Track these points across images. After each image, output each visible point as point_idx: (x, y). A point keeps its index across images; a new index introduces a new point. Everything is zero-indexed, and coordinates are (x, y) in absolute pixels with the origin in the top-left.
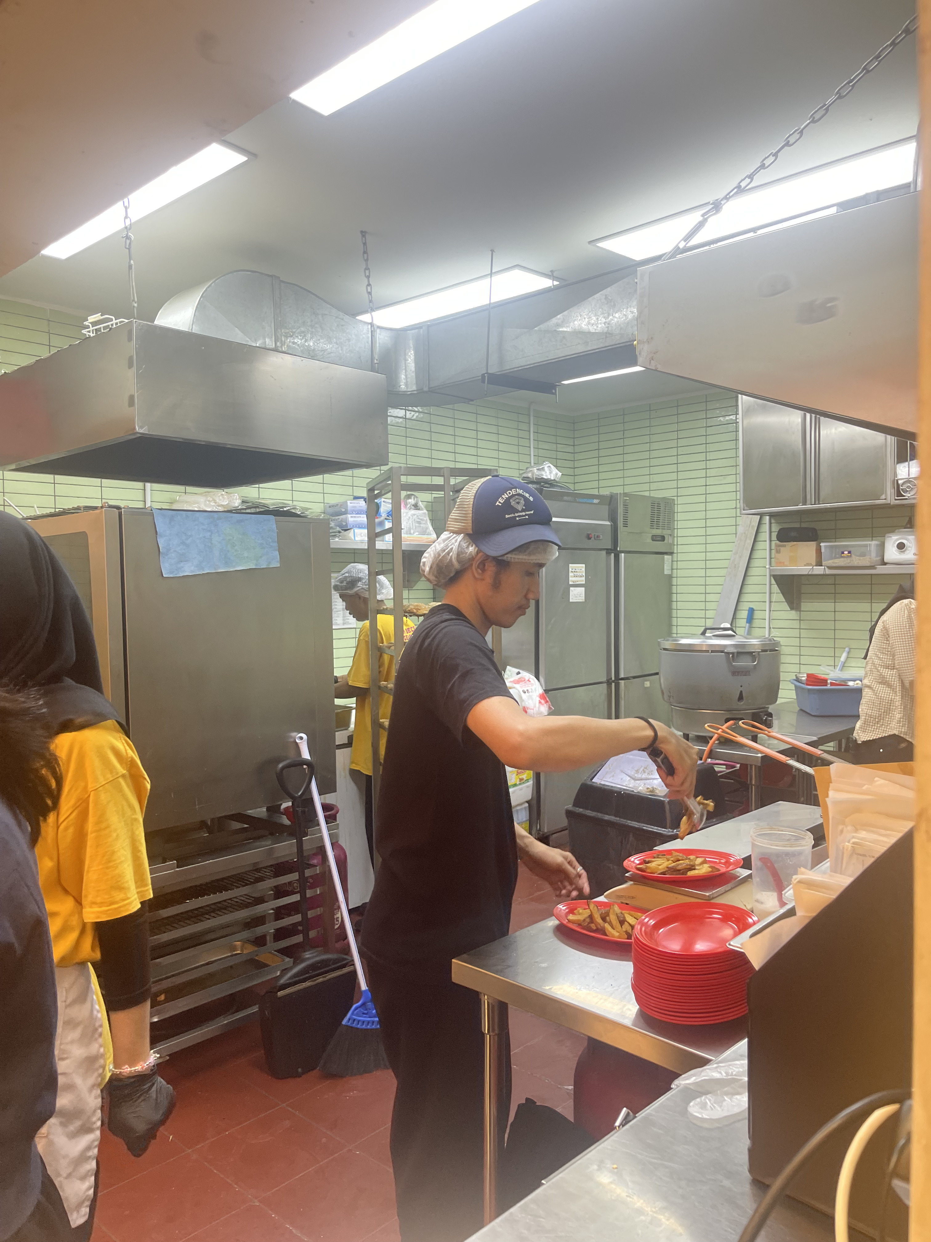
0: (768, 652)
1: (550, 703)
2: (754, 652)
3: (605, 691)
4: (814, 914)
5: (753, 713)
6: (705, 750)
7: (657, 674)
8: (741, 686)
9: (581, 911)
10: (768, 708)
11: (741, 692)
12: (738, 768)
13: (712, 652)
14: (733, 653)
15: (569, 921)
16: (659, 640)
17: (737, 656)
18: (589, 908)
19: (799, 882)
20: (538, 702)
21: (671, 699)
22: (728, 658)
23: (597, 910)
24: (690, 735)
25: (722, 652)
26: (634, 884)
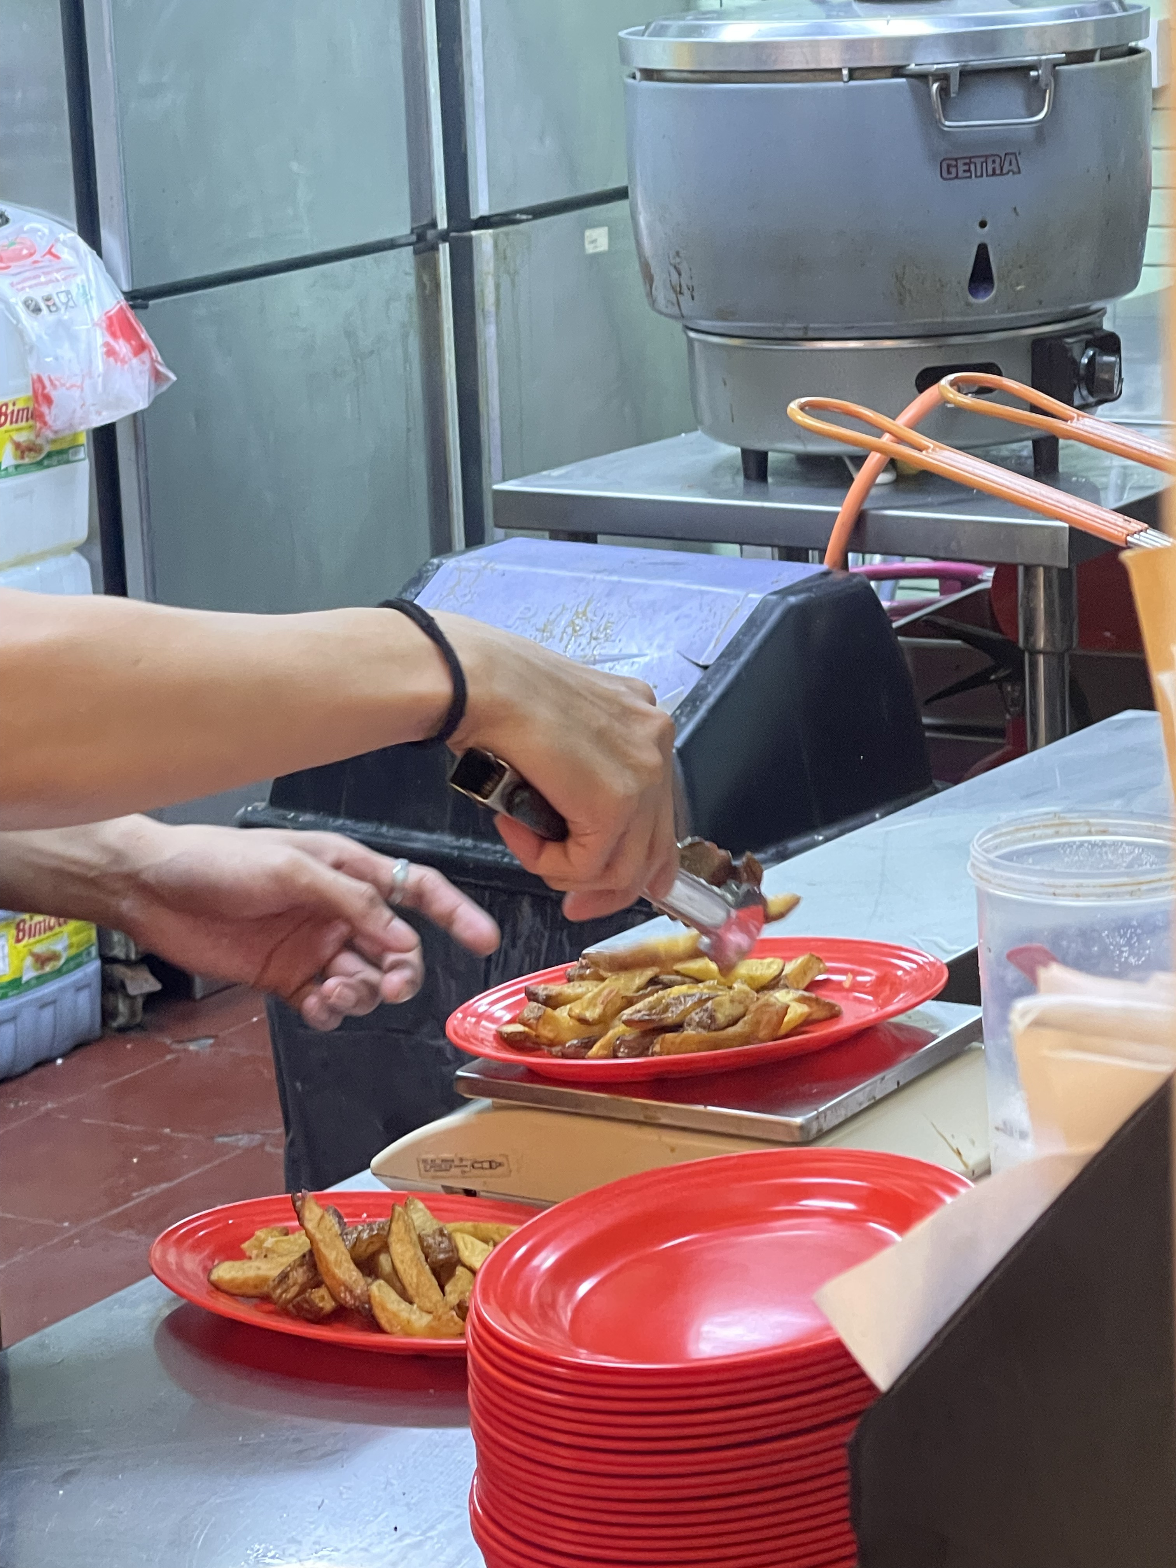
0: (1096, 63)
1: (155, 353)
2: (1033, 67)
3: (409, 284)
4: (1093, 1145)
5: (1037, 342)
6: (836, 514)
7: (621, 194)
8: (983, 224)
9: (269, 1242)
10: (1102, 312)
11: (982, 250)
12: (989, 585)
13: (853, 73)
14: (943, 77)
15: (217, 1287)
16: (622, 34)
17: (962, 85)
18: (302, 1225)
19: (1039, 1023)
20: (100, 351)
21: (685, 299)
22: (921, 99)
23: (337, 1228)
24: (771, 455)
25: (897, 71)
26: (496, 1108)
